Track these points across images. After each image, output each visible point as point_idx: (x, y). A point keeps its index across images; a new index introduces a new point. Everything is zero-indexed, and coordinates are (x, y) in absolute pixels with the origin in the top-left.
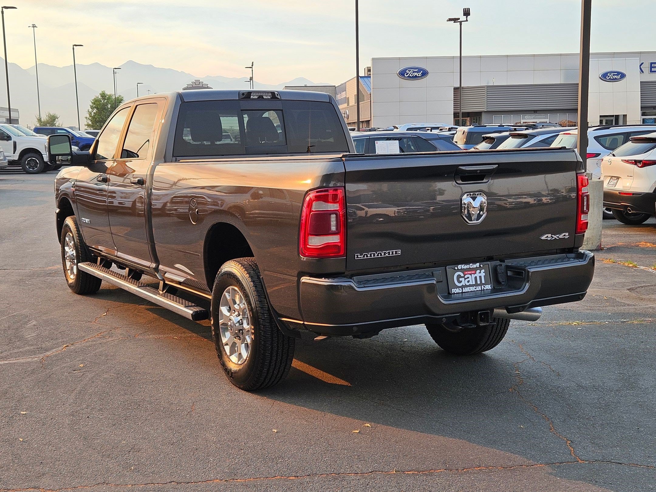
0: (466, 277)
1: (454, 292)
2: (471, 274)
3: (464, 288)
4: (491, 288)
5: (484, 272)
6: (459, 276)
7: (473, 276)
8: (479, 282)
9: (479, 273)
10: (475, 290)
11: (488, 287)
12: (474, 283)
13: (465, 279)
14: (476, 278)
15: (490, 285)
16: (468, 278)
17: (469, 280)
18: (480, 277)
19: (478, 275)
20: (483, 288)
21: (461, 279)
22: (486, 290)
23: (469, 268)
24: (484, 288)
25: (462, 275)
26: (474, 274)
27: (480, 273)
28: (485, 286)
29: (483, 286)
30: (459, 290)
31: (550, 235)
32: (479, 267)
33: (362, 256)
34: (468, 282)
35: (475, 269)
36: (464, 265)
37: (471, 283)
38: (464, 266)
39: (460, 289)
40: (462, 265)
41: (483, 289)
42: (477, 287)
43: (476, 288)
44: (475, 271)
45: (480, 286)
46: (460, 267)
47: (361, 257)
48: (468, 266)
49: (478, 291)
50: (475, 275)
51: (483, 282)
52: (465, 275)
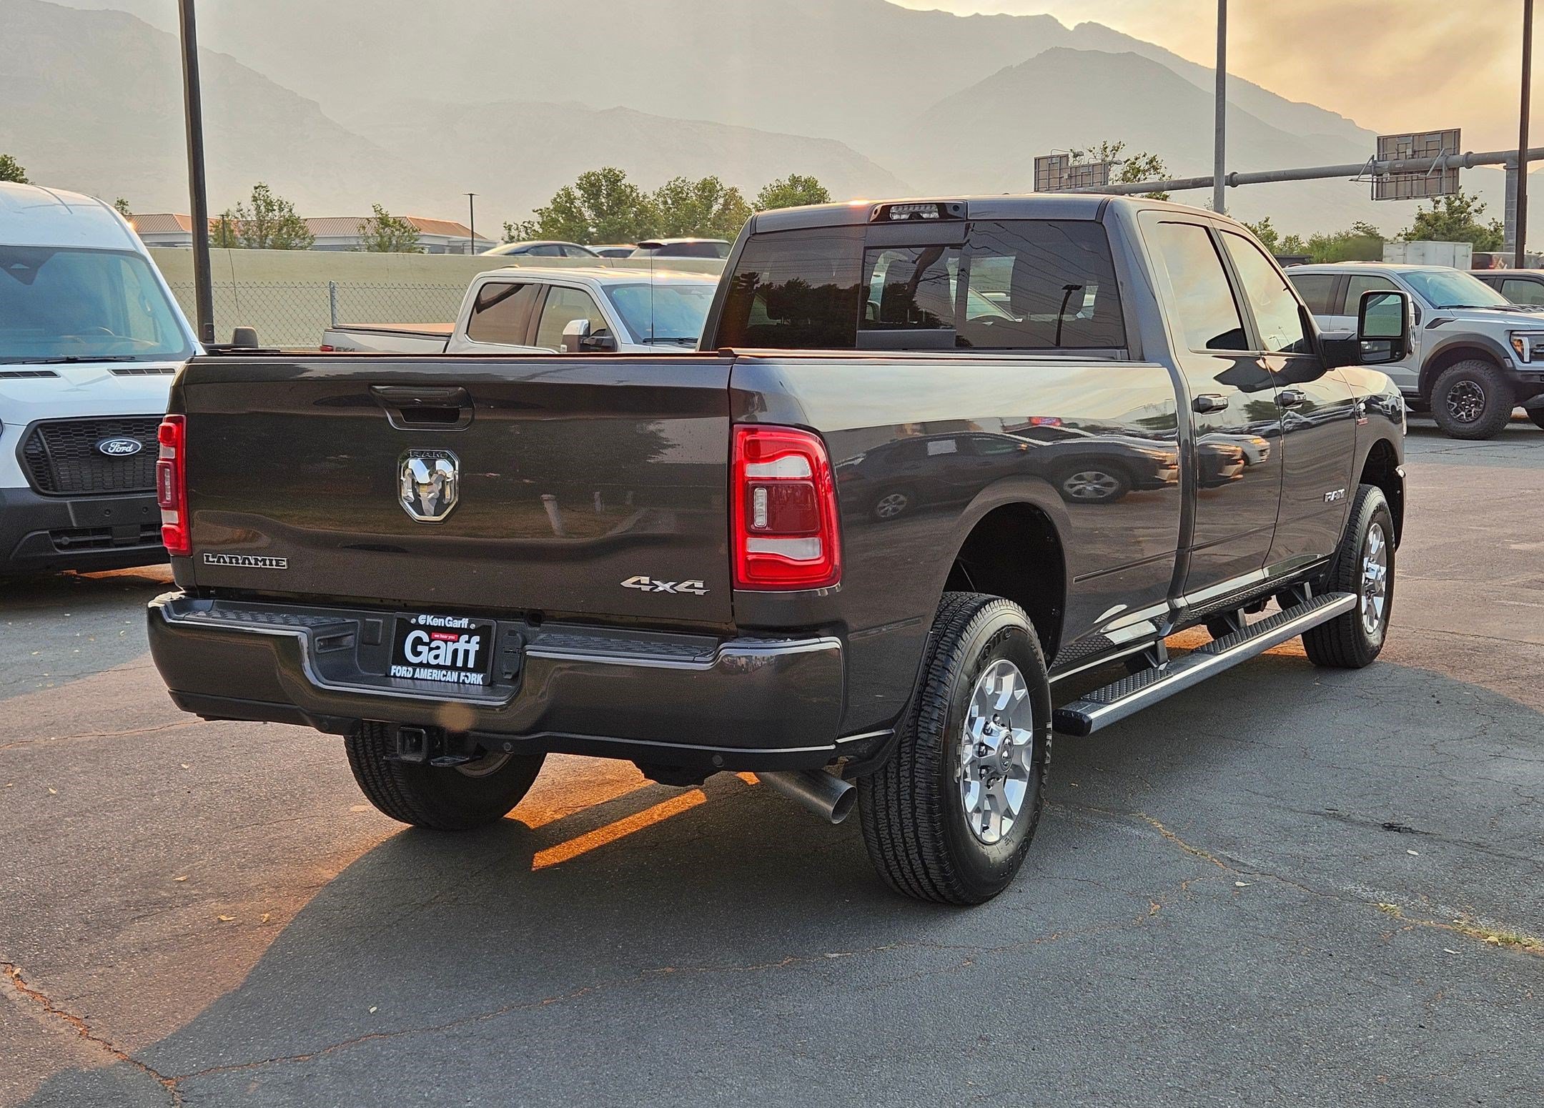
0: (433, 645)
1: (395, 673)
2: (446, 641)
3: (418, 670)
4: (481, 683)
5: (477, 643)
6: (418, 641)
7: (451, 646)
8: (460, 663)
9: (466, 642)
10: (443, 679)
11: (477, 678)
12: (448, 663)
13: (431, 649)
14: (455, 652)
15: (482, 675)
16: (438, 648)
17: (439, 655)
18: (467, 652)
19: (461, 645)
20: (462, 678)
21: (420, 648)
22: (470, 684)
23: (443, 625)
24: (466, 678)
25: (426, 638)
26: (454, 642)
27: (468, 642)
28: (468, 674)
29: (463, 674)
30: (407, 670)
31: (645, 580)
32: (466, 627)
33: (216, 560)
34: (436, 657)
35: (459, 632)
36: (432, 617)
37: (441, 661)
38: (432, 620)
39: (410, 669)
40: (428, 616)
41: (461, 681)
42: (449, 672)
43: (446, 676)
44: (457, 636)
45: (457, 673)
46: (422, 619)
47: (214, 562)
48: (443, 620)
49: (448, 682)
50: (456, 645)
51: (471, 664)
52: (432, 640)
